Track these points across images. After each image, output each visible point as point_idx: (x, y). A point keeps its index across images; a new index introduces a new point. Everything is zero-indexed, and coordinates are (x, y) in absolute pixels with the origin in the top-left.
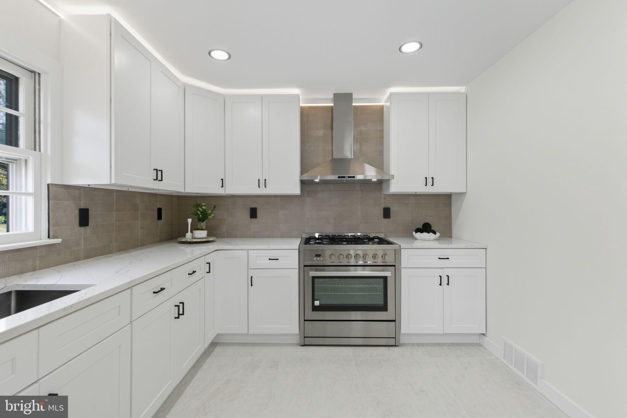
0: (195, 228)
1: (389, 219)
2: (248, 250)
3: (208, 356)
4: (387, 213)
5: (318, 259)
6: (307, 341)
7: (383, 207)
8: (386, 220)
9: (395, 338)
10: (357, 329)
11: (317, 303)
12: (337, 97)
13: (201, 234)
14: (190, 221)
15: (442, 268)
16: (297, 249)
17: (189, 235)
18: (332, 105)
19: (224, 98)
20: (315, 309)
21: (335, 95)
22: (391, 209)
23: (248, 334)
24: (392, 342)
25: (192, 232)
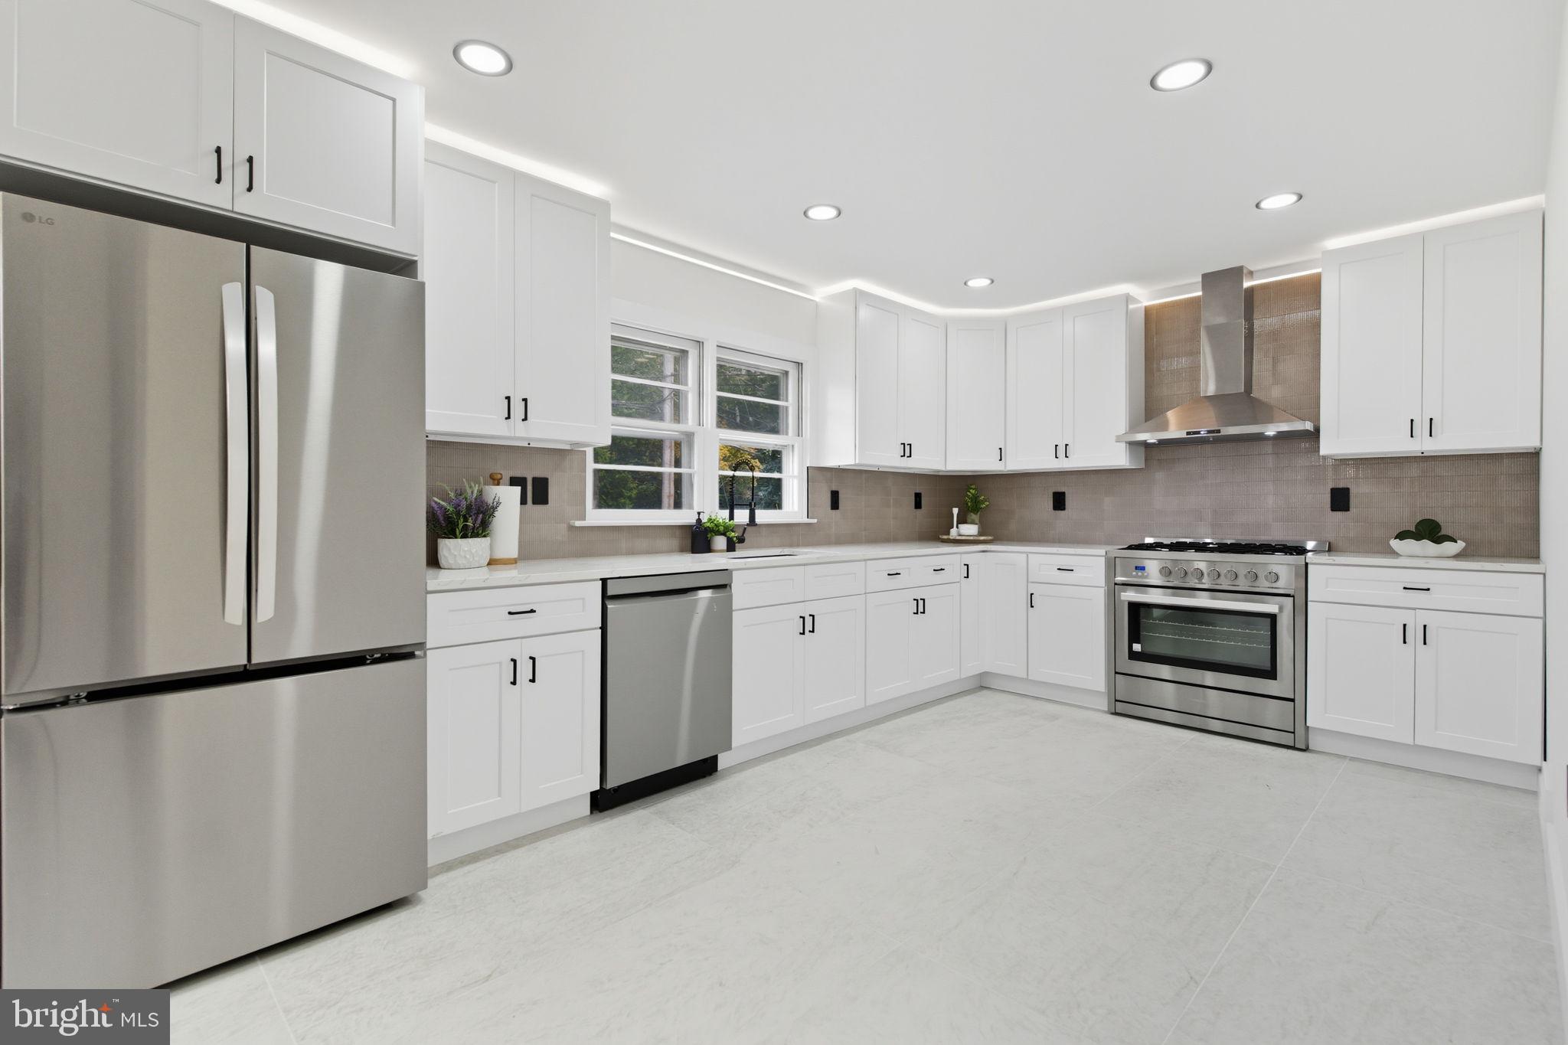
0: (962, 520)
1: (1346, 513)
2: (1027, 553)
3: (969, 694)
4: (1340, 500)
5: (1140, 574)
6: (1120, 707)
7: (1331, 485)
8: (1339, 514)
9: (1294, 733)
10: (1214, 703)
11: (1137, 647)
12: (1210, 280)
13: (970, 530)
14: (955, 511)
15: (1415, 609)
16: (1102, 556)
17: (954, 532)
18: (1200, 293)
19: (1004, 324)
20: (1133, 656)
21: (1205, 276)
22: (1353, 492)
23: (1027, 680)
24: (1287, 739)
25: (957, 527)
